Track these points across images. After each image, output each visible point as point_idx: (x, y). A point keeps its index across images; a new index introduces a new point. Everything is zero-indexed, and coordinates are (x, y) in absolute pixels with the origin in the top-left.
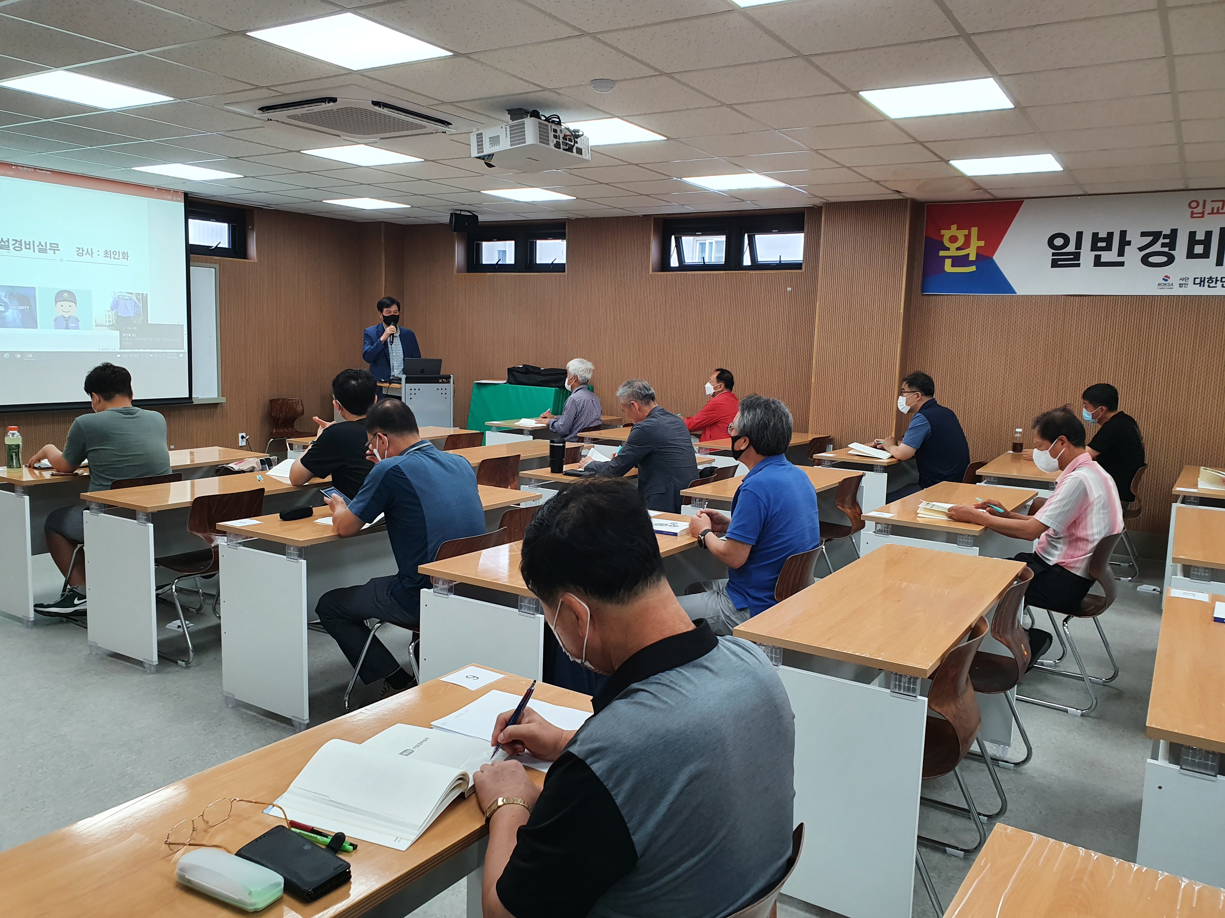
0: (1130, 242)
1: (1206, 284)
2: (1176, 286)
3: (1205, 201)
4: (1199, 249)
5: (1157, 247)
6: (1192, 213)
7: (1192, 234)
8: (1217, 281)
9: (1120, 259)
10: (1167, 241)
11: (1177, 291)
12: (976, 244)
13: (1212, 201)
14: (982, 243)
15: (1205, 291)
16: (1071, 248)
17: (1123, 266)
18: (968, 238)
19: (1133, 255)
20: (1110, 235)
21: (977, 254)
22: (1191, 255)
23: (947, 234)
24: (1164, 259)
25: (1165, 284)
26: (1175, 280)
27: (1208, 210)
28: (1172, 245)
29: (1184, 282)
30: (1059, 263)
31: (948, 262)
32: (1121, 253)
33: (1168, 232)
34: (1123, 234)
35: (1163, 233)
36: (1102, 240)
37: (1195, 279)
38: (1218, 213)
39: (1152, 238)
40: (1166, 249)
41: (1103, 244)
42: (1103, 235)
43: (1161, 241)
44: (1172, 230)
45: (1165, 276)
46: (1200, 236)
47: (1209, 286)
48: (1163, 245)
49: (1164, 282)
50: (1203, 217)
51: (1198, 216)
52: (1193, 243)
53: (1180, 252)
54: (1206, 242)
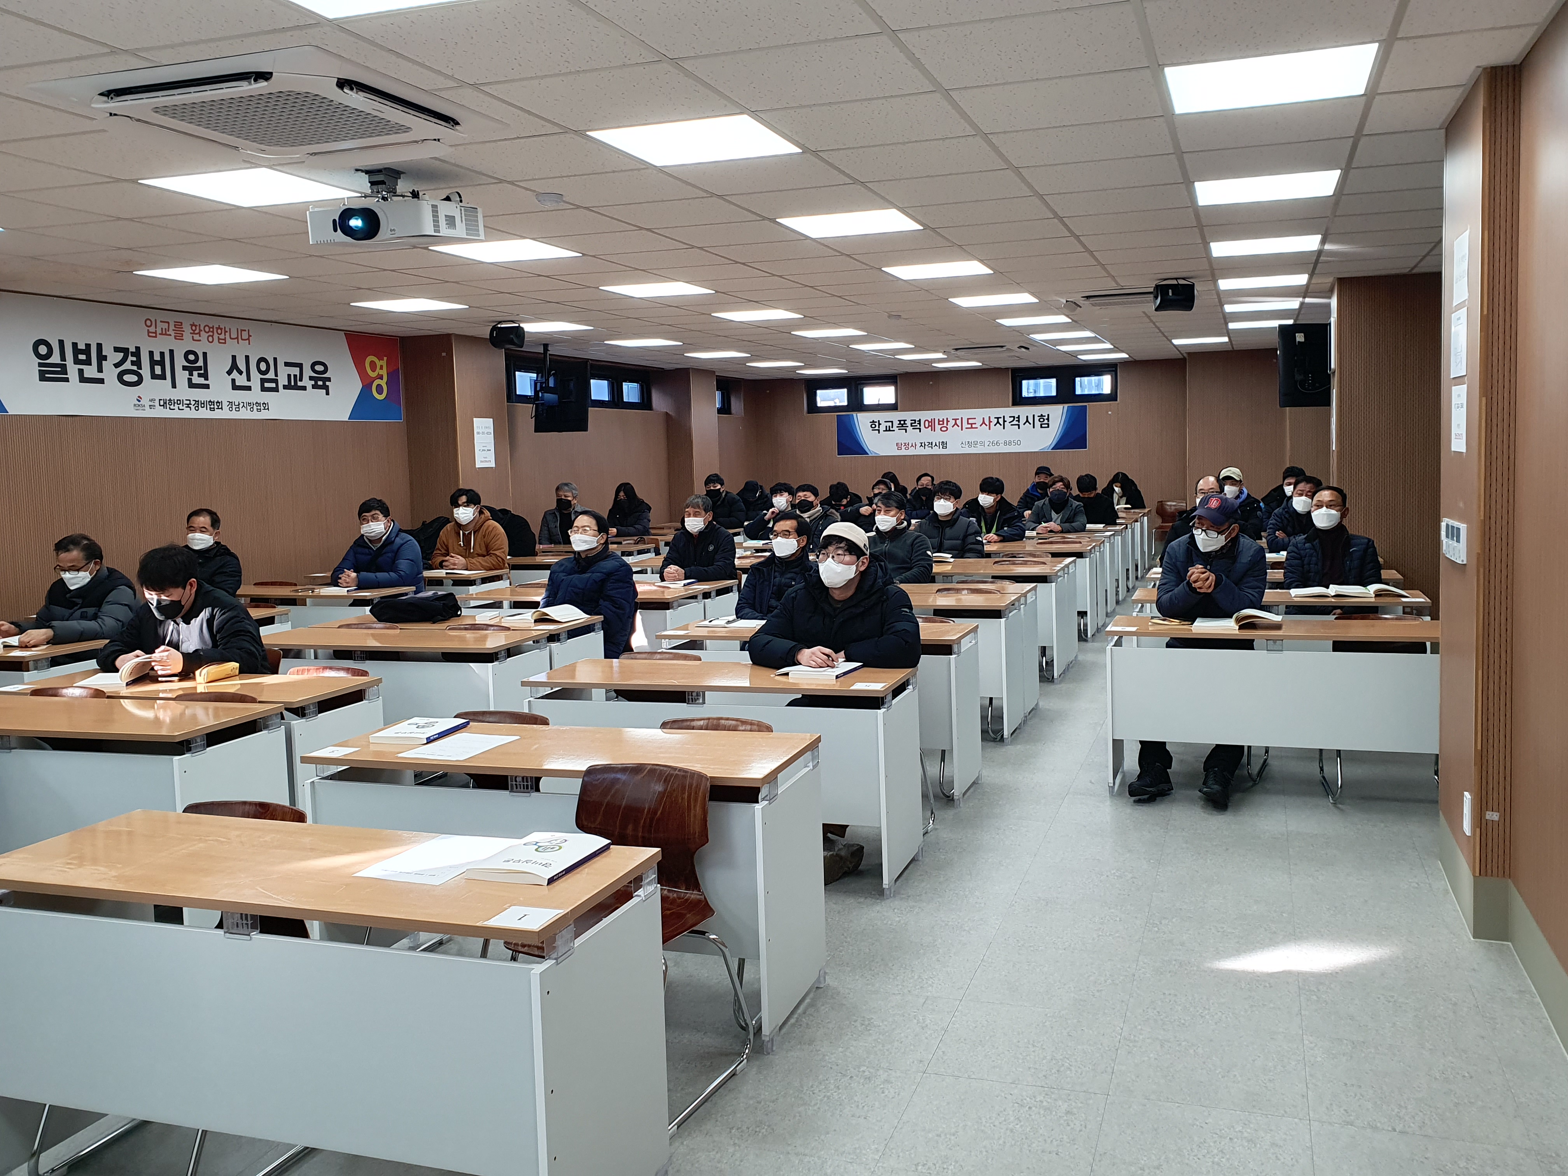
0: (106, 356)
1: (168, 406)
2: (147, 407)
3: (156, 320)
4: (158, 370)
5: (127, 365)
6: (149, 332)
7: (151, 353)
8: (174, 403)
9: (100, 375)
10: (134, 359)
11: (148, 413)
13: (161, 322)
15: (165, 413)
16: (55, 359)
17: (104, 383)
19: (110, 372)
20: (88, 346)
22: (154, 376)
24: (133, 378)
25: (139, 405)
26: (145, 402)
27: (159, 331)
28: (138, 364)
29: (152, 404)
30: (47, 376)
32: (100, 370)
33: (134, 351)
34: (99, 346)
35: (130, 351)
36: (82, 352)
37: (160, 400)
38: (166, 334)
39: (122, 354)
40: (135, 368)
41: (82, 357)
42: (81, 346)
43: (130, 358)
44: (136, 347)
45: (139, 397)
46: (157, 357)
47: (170, 409)
48: (133, 363)
49: (138, 403)
50: (156, 337)
51: (152, 335)
52: (153, 363)
53: (145, 371)
54: (162, 363)
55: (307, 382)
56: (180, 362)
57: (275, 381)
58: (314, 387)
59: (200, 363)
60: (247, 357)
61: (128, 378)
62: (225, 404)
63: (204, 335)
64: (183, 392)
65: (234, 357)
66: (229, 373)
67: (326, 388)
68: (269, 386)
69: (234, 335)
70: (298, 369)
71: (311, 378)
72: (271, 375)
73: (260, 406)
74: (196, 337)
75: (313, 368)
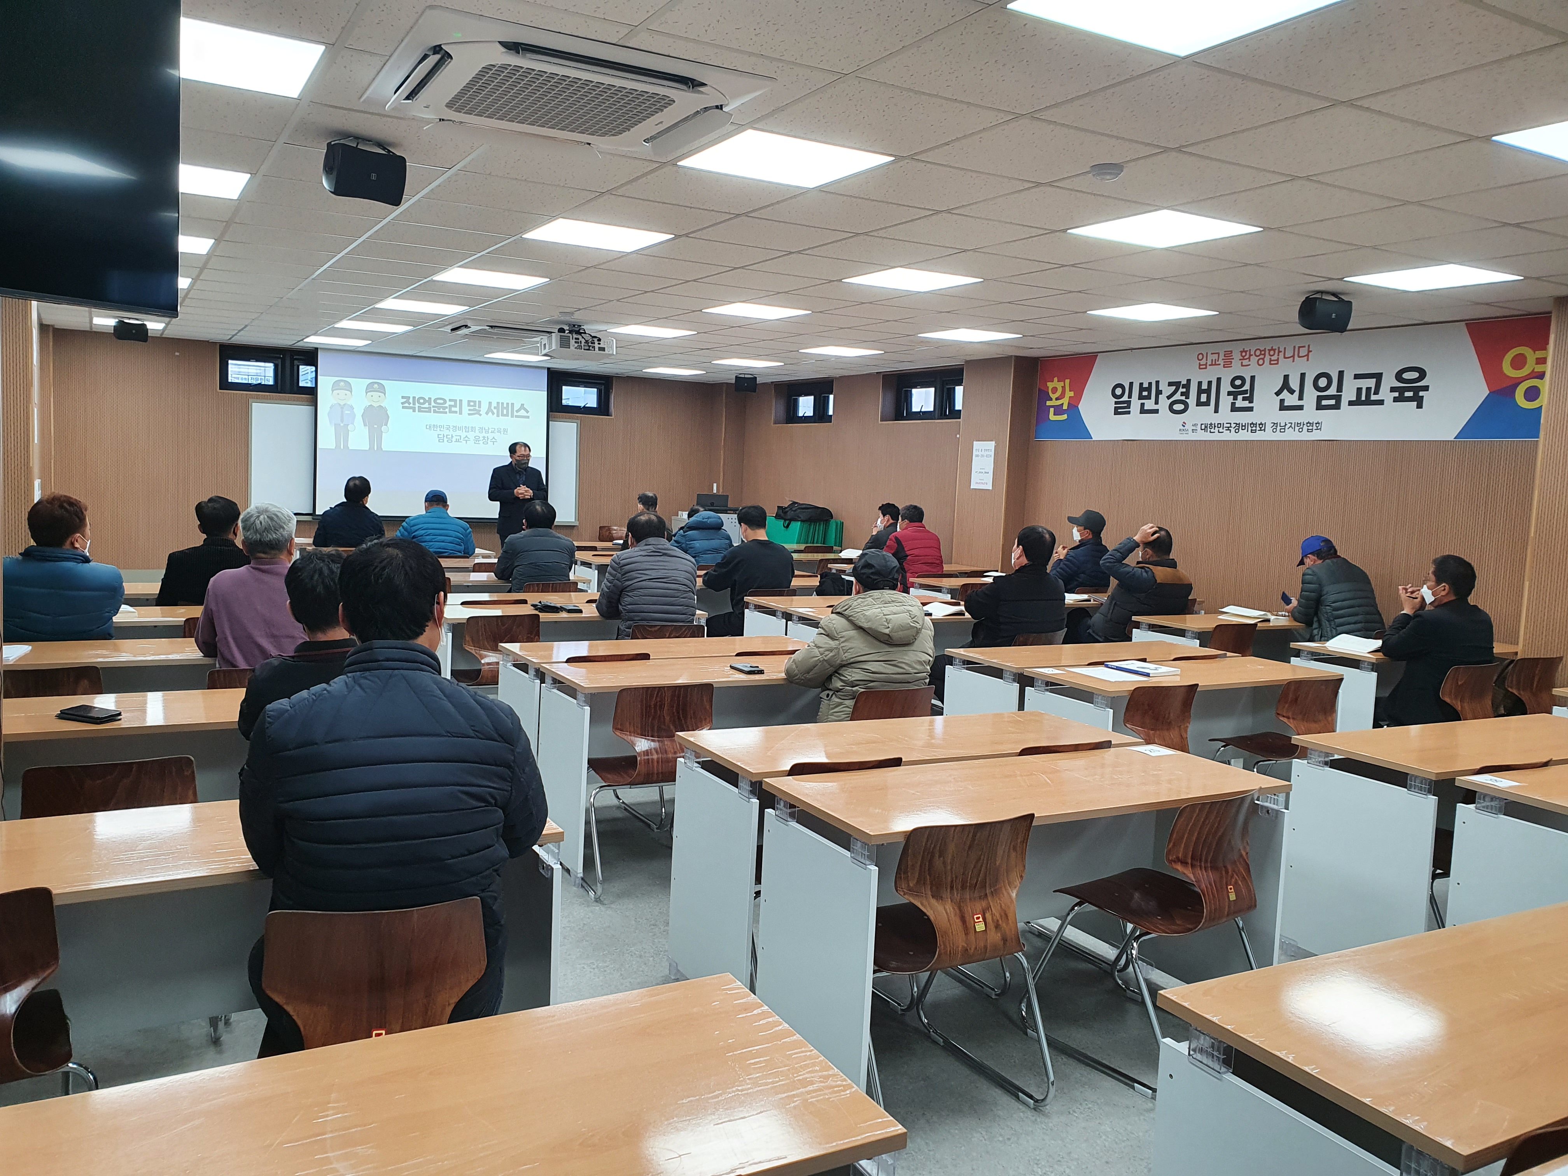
0: (1162, 391)
1: (1209, 430)
2: (1190, 431)
3: (1207, 353)
4: (1204, 398)
5: (1177, 397)
6: (1200, 365)
7: (1200, 383)
8: (1215, 426)
9: (1156, 407)
10: (1184, 390)
11: (1190, 436)
12: (1069, 394)
13: (1212, 354)
14: (1072, 394)
15: (1207, 436)
16: (1126, 397)
17: (1158, 413)
18: (1064, 388)
19: (1164, 402)
20: (1150, 384)
21: (1069, 403)
23: (1050, 385)
24: (1181, 407)
25: (1183, 430)
26: (1189, 427)
27: (1209, 362)
28: (1186, 394)
29: (1195, 428)
30: (1119, 410)
31: (1052, 410)
32: (1157, 403)
33: (1185, 383)
34: (1157, 383)
35: (1182, 383)
36: (1145, 389)
38: (1215, 364)
39: (1174, 387)
40: (1183, 398)
41: (1145, 393)
42: (1146, 385)
43: (1181, 390)
44: (1187, 380)
45: (1184, 423)
46: (1205, 386)
47: (1210, 432)
48: (1182, 394)
49: (1182, 428)
50: (1206, 368)
51: (1203, 367)
52: (1200, 391)
53: (1192, 401)
54: (1208, 391)
55: (1386, 395)
56: (1226, 387)
57: (1336, 398)
59: (1247, 387)
60: (1303, 376)
61: (1177, 407)
62: (1268, 425)
63: (1254, 359)
64: (1227, 416)
65: (1286, 378)
67: (1416, 399)
68: (1328, 403)
69: (1289, 354)
70: (1374, 380)
71: (1393, 390)
72: (1332, 391)
73: (1312, 426)
74: (1245, 362)
75: (1399, 376)
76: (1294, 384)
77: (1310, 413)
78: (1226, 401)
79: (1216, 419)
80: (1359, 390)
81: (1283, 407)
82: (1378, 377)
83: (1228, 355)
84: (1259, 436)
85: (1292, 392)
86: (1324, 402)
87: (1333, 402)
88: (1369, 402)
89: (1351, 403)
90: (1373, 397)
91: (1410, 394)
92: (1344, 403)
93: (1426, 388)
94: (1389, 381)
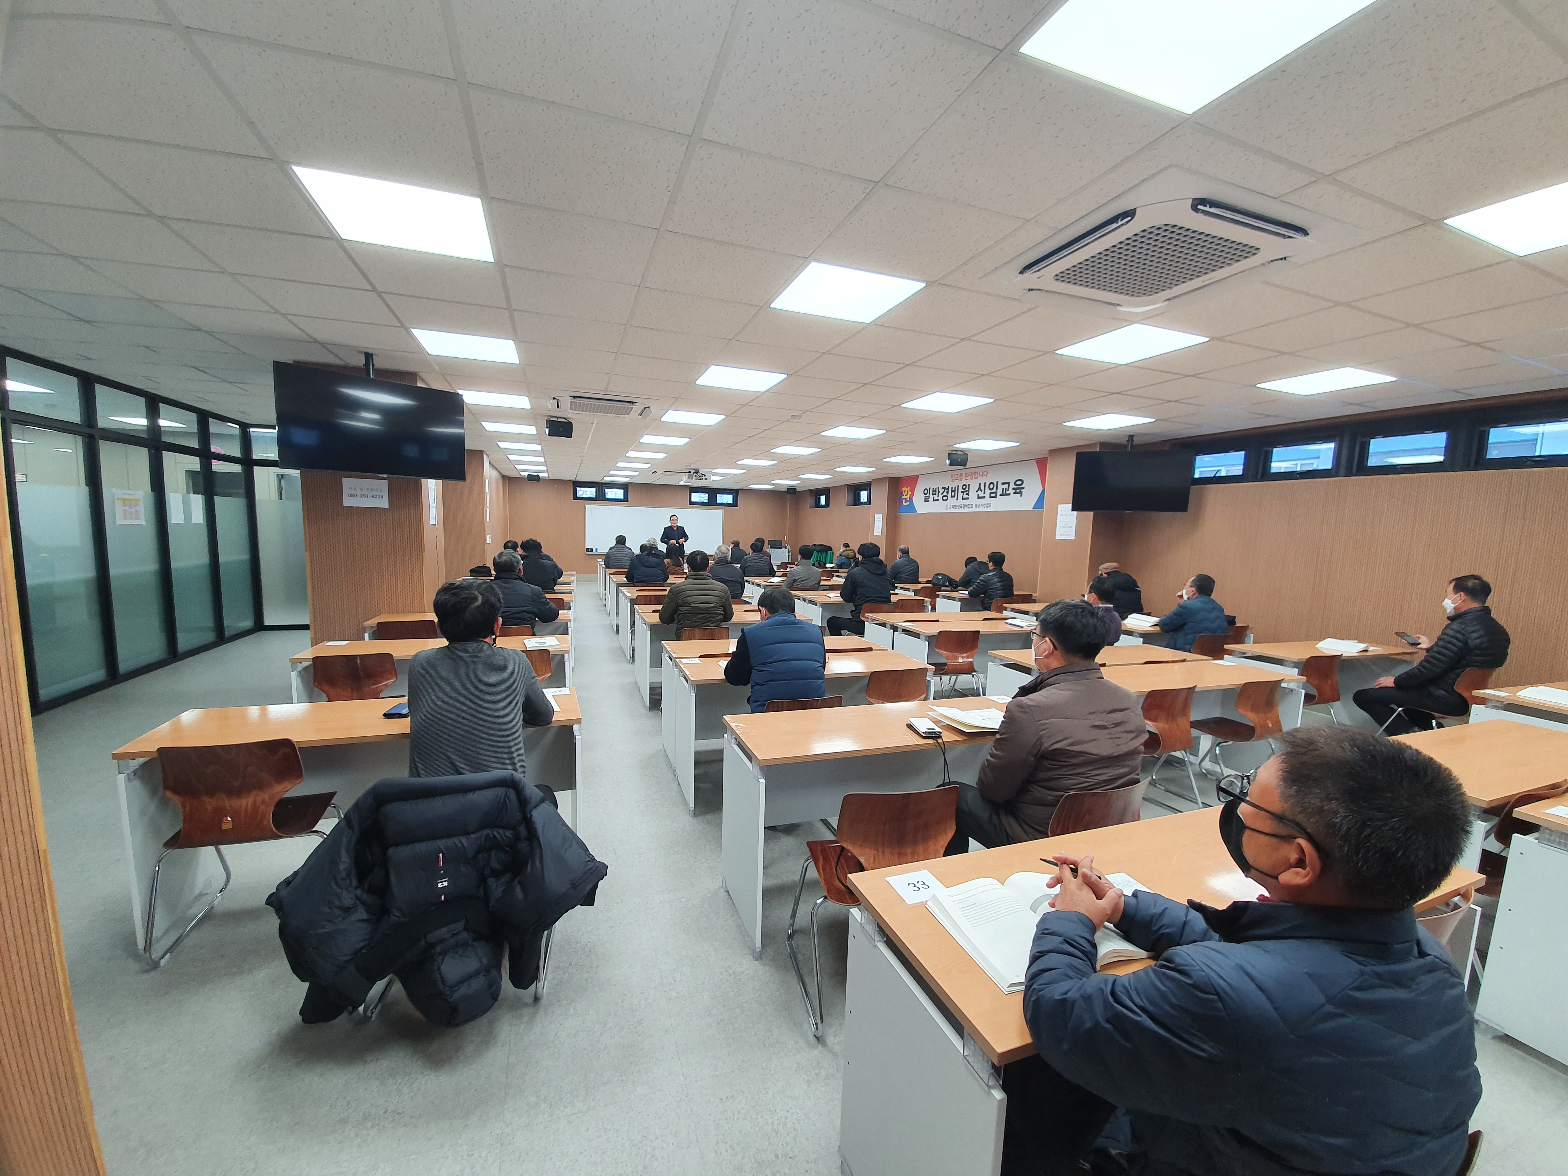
5: (945, 494)
9: (938, 498)
12: (909, 494)
17: (938, 501)
18: (907, 490)
21: (909, 497)
22: (952, 497)
23: (902, 490)
26: (948, 507)
28: (947, 493)
30: (926, 500)
34: (938, 488)
35: (946, 487)
37: (953, 505)
39: (943, 489)
41: (934, 493)
43: (946, 491)
45: (947, 505)
46: (953, 489)
47: (955, 509)
49: (946, 508)
51: (953, 481)
52: (952, 491)
53: (949, 496)
54: (954, 491)
55: (1011, 491)
56: (961, 489)
57: (996, 493)
58: (1014, 493)
59: (967, 489)
60: (985, 483)
61: (945, 498)
62: (974, 505)
63: (970, 477)
64: (961, 502)
65: (980, 484)
66: (977, 491)
67: (1021, 493)
68: (993, 495)
69: (981, 474)
70: (1007, 485)
71: (1013, 489)
72: (994, 490)
73: (988, 505)
74: (967, 478)
75: (1015, 484)
76: (982, 488)
77: (988, 500)
78: (960, 495)
79: (957, 503)
80: (1003, 489)
81: (979, 498)
82: (1008, 483)
83: (961, 475)
84: (971, 510)
85: (981, 491)
86: (992, 495)
87: (994, 495)
88: (1006, 495)
89: (1001, 495)
90: (1008, 492)
91: (1018, 491)
92: (998, 495)
93: (1023, 488)
94: (1012, 486)
